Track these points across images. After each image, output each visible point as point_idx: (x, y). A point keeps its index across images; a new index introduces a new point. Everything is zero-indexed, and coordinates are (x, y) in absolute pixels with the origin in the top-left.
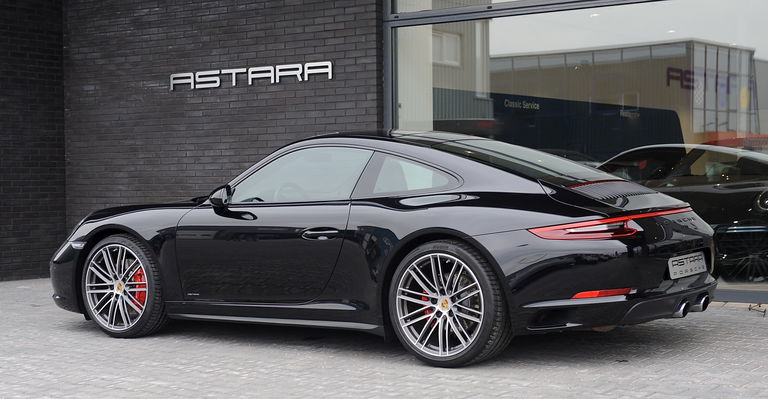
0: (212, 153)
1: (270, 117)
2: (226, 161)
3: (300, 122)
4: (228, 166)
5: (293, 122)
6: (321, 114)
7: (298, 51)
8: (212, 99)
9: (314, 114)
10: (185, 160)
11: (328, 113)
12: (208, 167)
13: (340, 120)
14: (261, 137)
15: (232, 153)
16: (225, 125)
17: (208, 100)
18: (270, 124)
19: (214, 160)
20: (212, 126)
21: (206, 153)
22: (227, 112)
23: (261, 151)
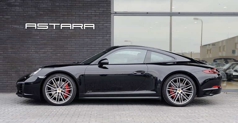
0: (43, 50)
1: (69, 40)
2: (50, 53)
3: (80, 42)
4: (51, 55)
5: (78, 42)
6: (90, 40)
7: (80, 20)
8: (44, 33)
9: (87, 40)
10: (31, 53)
11: (92, 40)
12: (42, 55)
13: (96, 42)
14: (65, 46)
15: (52, 51)
16: (49, 42)
17: (42, 33)
18: (69, 42)
19: (45, 53)
20: (44, 42)
21: (41, 50)
22: (50, 37)
23: (65, 51)
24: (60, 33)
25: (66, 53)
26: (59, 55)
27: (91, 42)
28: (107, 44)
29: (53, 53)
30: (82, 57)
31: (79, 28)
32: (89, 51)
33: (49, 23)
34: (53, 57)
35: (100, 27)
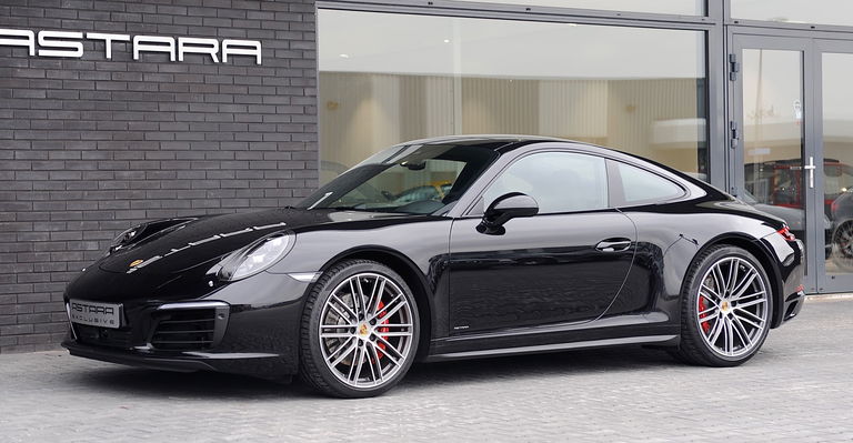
0: (63, 155)
1: (163, 107)
2: (89, 167)
3: (210, 118)
4: (95, 176)
5: (200, 118)
6: (242, 109)
7: (207, 22)
8: (64, 75)
9: (232, 109)
10: (13, 165)
11: (252, 109)
12: (56, 176)
13: (268, 119)
14: (149, 136)
15: (100, 157)
16: (87, 115)
17: (56, 74)
18: (164, 117)
19: (69, 165)
20: (64, 115)
21: (53, 155)
22: (90, 95)
23: (149, 156)
24: (127, 77)
25: (155, 165)
26: (126, 174)
27: (246, 118)
28: (305, 125)
29: (102, 166)
30: (215, 184)
31: (201, 58)
32: (241, 156)
33: (85, 31)
34: (104, 185)
35: (280, 55)
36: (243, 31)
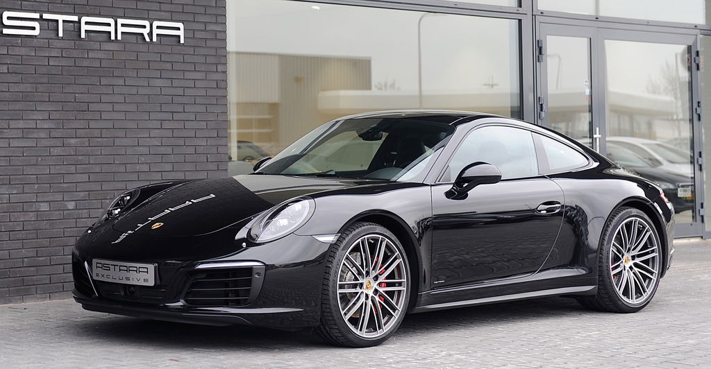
0: (21, 124)
1: (104, 81)
2: (43, 135)
3: (142, 91)
4: (47, 143)
5: (134, 91)
6: (168, 83)
8: (23, 51)
9: (159, 83)
11: (176, 83)
12: (15, 143)
13: (188, 92)
14: (93, 107)
15: (51, 126)
16: (41, 88)
17: (17, 51)
18: (104, 90)
19: (25, 133)
20: (23, 87)
21: (13, 124)
22: (44, 70)
23: (92, 125)
24: (75, 54)
25: (97, 133)
26: (73, 141)
27: (171, 91)
28: (217, 98)
29: (54, 134)
30: (145, 150)
31: (135, 37)
32: (167, 125)
33: (41, 12)
34: (55, 151)
35: (198, 35)
36: (169, 14)
